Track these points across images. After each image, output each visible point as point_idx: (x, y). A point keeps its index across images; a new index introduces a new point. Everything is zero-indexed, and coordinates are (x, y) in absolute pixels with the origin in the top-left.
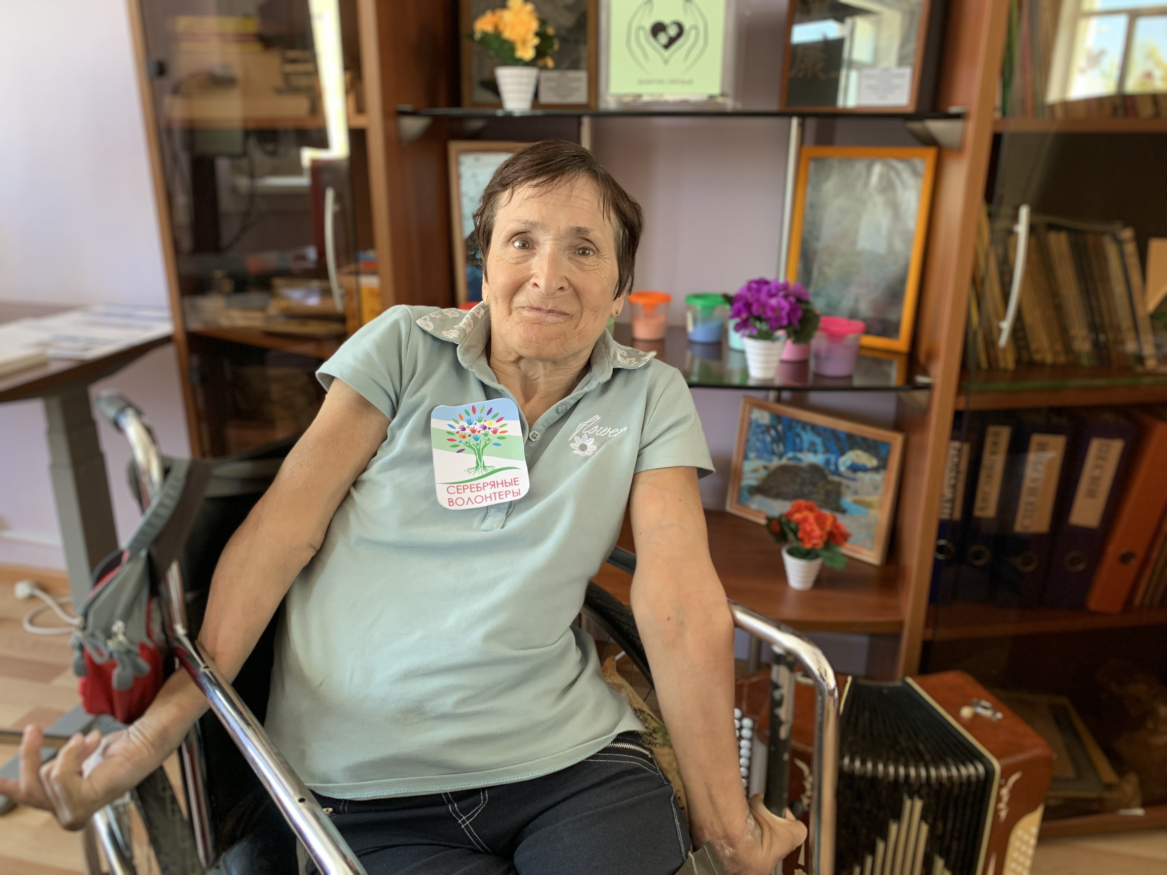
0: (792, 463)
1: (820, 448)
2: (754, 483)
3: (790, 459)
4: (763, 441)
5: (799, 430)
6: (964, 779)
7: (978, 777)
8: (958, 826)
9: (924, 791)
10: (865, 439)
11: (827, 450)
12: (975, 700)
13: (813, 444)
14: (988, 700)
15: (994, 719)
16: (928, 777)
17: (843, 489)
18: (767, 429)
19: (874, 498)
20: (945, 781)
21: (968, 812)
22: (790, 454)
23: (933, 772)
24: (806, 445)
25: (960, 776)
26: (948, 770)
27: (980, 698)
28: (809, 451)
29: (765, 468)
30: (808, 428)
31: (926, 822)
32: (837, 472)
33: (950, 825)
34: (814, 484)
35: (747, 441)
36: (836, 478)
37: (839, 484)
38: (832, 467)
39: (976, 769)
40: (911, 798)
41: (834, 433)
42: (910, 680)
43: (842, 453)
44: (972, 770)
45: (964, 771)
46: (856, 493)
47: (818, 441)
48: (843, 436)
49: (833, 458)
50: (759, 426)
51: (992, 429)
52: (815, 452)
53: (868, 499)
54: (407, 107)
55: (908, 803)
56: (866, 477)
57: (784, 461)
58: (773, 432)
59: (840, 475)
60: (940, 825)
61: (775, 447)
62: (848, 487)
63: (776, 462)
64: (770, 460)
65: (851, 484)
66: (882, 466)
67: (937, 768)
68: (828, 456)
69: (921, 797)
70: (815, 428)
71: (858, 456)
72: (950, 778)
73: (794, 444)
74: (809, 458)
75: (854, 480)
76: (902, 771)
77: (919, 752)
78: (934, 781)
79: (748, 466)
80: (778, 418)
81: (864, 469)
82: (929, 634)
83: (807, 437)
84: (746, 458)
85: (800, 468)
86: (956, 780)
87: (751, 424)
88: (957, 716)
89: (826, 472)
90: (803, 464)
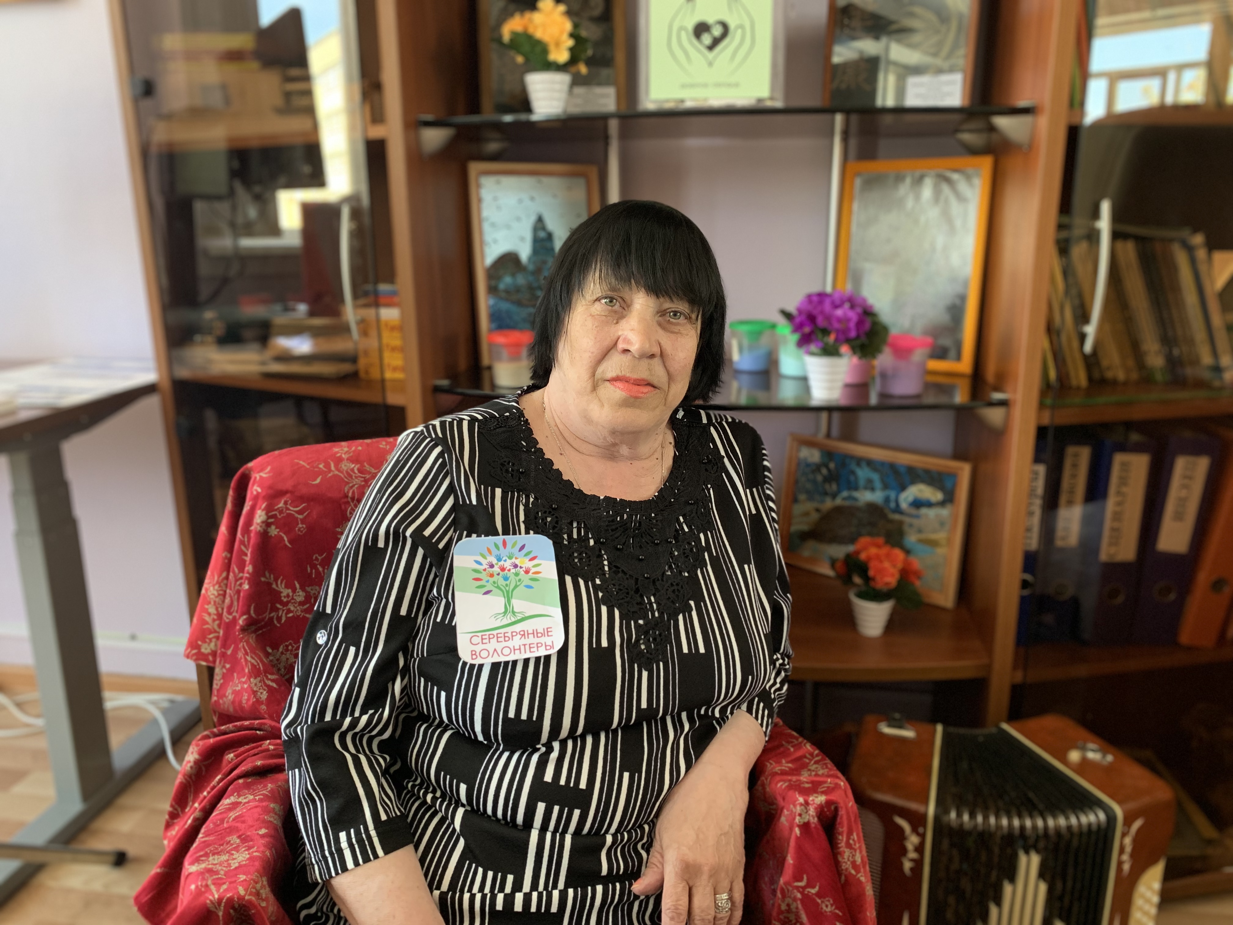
0: (847, 503)
1: (878, 484)
2: (805, 527)
3: (844, 499)
4: (814, 482)
5: (853, 466)
6: (1085, 829)
7: (1099, 826)
8: (1078, 883)
9: (1041, 845)
10: (927, 472)
11: (886, 486)
12: (1080, 743)
13: (869, 481)
14: (1094, 742)
15: (1104, 762)
16: (1046, 828)
17: (906, 528)
18: (817, 468)
19: (941, 536)
20: (1064, 831)
21: (1089, 868)
22: (845, 494)
23: (1051, 822)
24: (862, 483)
25: (1080, 825)
26: (1067, 818)
27: (1086, 741)
28: (866, 488)
29: (817, 510)
30: (864, 464)
31: (1045, 881)
32: (898, 510)
33: (1070, 883)
34: (873, 525)
35: (796, 482)
36: (897, 517)
37: (901, 523)
38: (893, 505)
39: (1096, 815)
40: (1027, 852)
41: (893, 467)
42: (1005, 726)
43: (903, 488)
44: (1092, 818)
45: (1084, 820)
46: (920, 531)
47: (875, 477)
48: (903, 470)
49: (892, 494)
50: (808, 465)
51: (1070, 450)
52: (873, 489)
53: (934, 536)
54: (429, 117)
55: (1023, 859)
56: (931, 513)
57: (838, 501)
58: (824, 471)
59: (902, 513)
60: (1059, 885)
61: (827, 486)
62: (911, 525)
63: (829, 504)
64: (823, 502)
65: (915, 522)
66: (949, 499)
67: (1054, 817)
68: (887, 492)
69: (1038, 852)
70: (870, 463)
71: (920, 491)
72: (1069, 828)
73: (849, 482)
74: (866, 497)
75: (917, 517)
76: (1016, 822)
77: (1030, 800)
78: (1051, 832)
79: (798, 509)
80: (829, 454)
81: (929, 504)
82: (1019, 677)
83: (863, 473)
84: (795, 500)
85: (858, 509)
86: (1075, 829)
87: (798, 464)
88: (1065, 761)
89: (886, 511)
90: (860, 504)
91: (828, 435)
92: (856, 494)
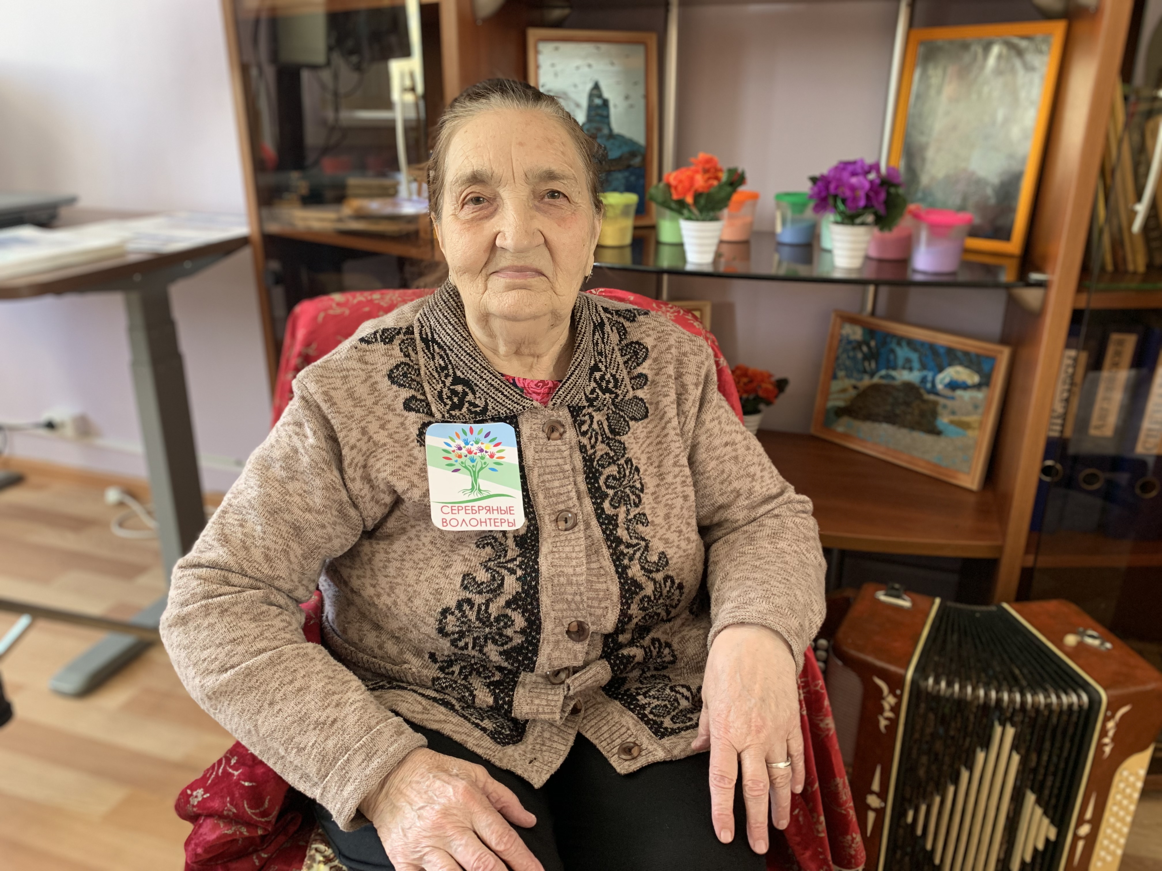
0: (884, 382)
1: (916, 364)
2: (841, 404)
3: (882, 377)
4: (854, 359)
5: (894, 345)
6: (1066, 708)
7: (1081, 706)
8: (1055, 759)
9: (1017, 719)
10: (966, 354)
11: (924, 367)
12: (1081, 629)
13: (908, 360)
14: (1094, 629)
15: (1103, 648)
16: (1024, 703)
17: (940, 409)
18: (858, 345)
19: (974, 418)
20: (1043, 708)
21: (1067, 745)
22: (883, 372)
23: (1029, 699)
24: (900, 362)
25: (1061, 704)
26: (1048, 697)
27: (1087, 627)
28: (904, 368)
29: (855, 387)
30: (904, 344)
31: (1018, 753)
32: (933, 391)
33: (1045, 758)
34: (907, 404)
35: (837, 358)
36: (932, 397)
37: (935, 404)
38: (929, 385)
39: (1079, 697)
40: (1002, 724)
41: (932, 348)
42: (1005, 606)
43: (941, 369)
44: (1074, 698)
45: (1065, 699)
46: (953, 413)
47: (914, 356)
48: (942, 351)
49: (930, 375)
50: (849, 342)
51: (1115, 337)
52: (911, 369)
53: (966, 419)
55: (998, 730)
56: (966, 395)
57: (876, 380)
58: (865, 349)
59: (937, 394)
60: (1034, 757)
61: (866, 364)
62: (945, 407)
63: (866, 381)
64: (861, 379)
65: (949, 403)
66: (985, 382)
67: (1034, 694)
68: (925, 373)
69: (1013, 725)
70: (911, 343)
71: (958, 372)
72: (1049, 705)
73: (888, 361)
74: (904, 376)
75: (953, 398)
76: (993, 694)
77: (1014, 677)
78: (1030, 708)
79: (836, 386)
80: (871, 332)
81: (965, 387)
82: (1030, 561)
83: (902, 353)
84: (834, 377)
85: (894, 387)
86: (1056, 708)
87: (841, 341)
88: (1060, 644)
89: (922, 391)
90: (897, 383)
91: (873, 314)
92: (893, 373)
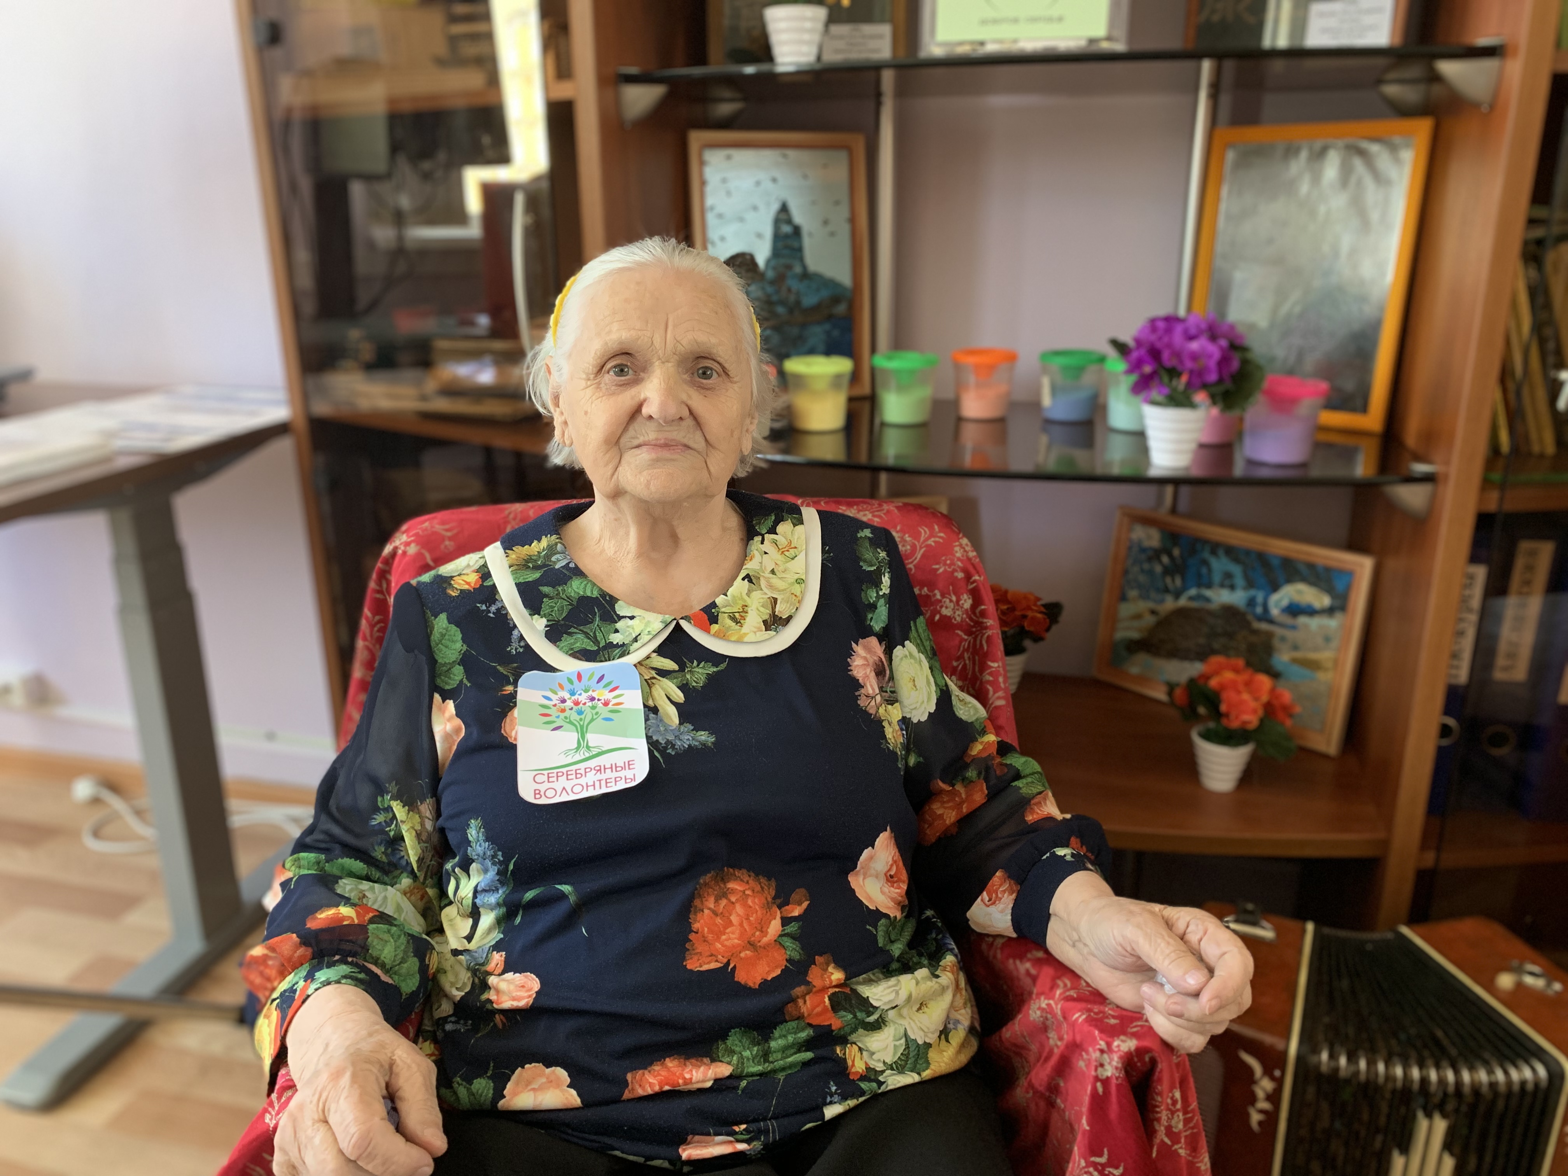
0: (1194, 604)
1: (1239, 580)
2: (1135, 635)
3: (1191, 598)
4: (1151, 573)
5: (1206, 554)
6: (1516, 1088)
7: (1537, 1085)
9: (1450, 1106)
10: (1311, 566)
11: (1250, 584)
12: (1514, 962)
13: (1228, 576)
14: (1534, 963)
15: (1550, 992)
16: (1459, 1084)
17: (1276, 643)
18: (1155, 555)
19: (1325, 656)
20: (1485, 1090)
22: (1193, 592)
23: (1466, 1076)
24: (1217, 578)
25: (1509, 1082)
26: (1490, 1072)
27: (1523, 960)
28: (1222, 586)
29: (1153, 612)
30: (1221, 552)
31: (1452, 1154)
32: (1266, 617)
33: (1488, 1158)
34: (1230, 636)
35: (1126, 572)
36: (1264, 626)
37: (1270, 635)
38: (1259, 610)
39: (1534, 1070)
40: (1429, 1115)
41: (1262, 558)
42: (1405, 930)
43: (1275, 587)
44: (1527, 1073)
45: (1515, 1075)
46: (1296, 648)
47: (1237, 570)
48: (1275, 562)
49: (1260, 597)
50: (1143, 550)
51: (1525, 546)
52: (1232, 587)
53: (1315, 656)
54: (633, 70)
55: (1423, 1123)
56: (1314, 623)
57: (1183, 602)
58: (1165, 559)
59: (1271, 621)
60: (1473, 1159)
61: (1168, 580)
62: (1283, 639)
63: (1169, 604)
64: (1162, 601)
65: (1288, 634)
66: (1340, 605)
67: (1472, 1068)
68: (1252, 592)
69: (1444, 1116)
70: (1231, 552)
71: (1299, 592)
72: (1493, 1085)
73: (1199, 575)
74: (1222, 597)
75: (1294, 628)
76: (1415, 1073)
77: (1437, 1042)
78: (1467, 1090)
79: (1126, 610)
80: (1172, 537)
81: (1311, 612)
82: (1429, 859)
83: (1219, 565)
84: (1123, 598)
85: (1210, 613)
86: (1502, 1088)
87: (1130, 548)
88: (1490, 987)
89: (1250, 617)
90: (1213, 606)
91: (1174, 510)
92: (1208, 593)
